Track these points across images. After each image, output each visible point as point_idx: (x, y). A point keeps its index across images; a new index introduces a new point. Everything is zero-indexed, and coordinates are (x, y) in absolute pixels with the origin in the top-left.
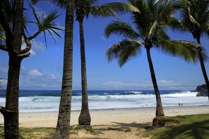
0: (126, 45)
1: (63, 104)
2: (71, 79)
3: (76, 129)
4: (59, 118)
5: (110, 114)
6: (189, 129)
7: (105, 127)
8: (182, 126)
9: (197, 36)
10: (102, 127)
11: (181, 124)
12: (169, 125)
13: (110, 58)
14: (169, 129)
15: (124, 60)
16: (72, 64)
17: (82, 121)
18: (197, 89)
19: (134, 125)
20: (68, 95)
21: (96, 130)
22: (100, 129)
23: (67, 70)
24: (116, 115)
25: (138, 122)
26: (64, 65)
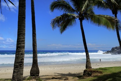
0: (66, 18)
1: (18, 61)
2: (24, 41)
3: (28, 79)
4: (14, 72)
5: (53, 67)
6: (110, 78)
7: (49, 77)
8: (105, 76)
9: (115, 13)
10: (48, 77)
11: (104, 74)
12: (95, 75)
13: (54, 27)
14: (96, 78)
15: (64, 28)
16: (25, 29)
17: (32, 73)
18: (112, 49)
19: (70, 75)
20: (22, 54)
21: (43, 79)
22: (46, 79)
23: (21, 34)
24: (58, 68)
25: (73, 72)
26: (18, 30)
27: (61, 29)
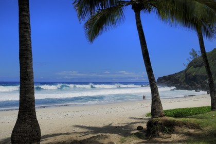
17: (18, 141)
27: (89, 33)
